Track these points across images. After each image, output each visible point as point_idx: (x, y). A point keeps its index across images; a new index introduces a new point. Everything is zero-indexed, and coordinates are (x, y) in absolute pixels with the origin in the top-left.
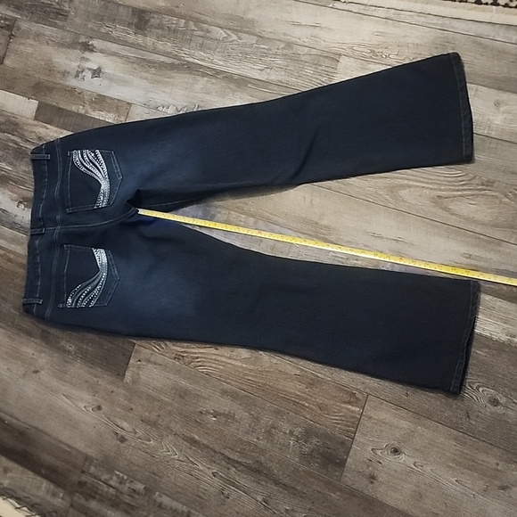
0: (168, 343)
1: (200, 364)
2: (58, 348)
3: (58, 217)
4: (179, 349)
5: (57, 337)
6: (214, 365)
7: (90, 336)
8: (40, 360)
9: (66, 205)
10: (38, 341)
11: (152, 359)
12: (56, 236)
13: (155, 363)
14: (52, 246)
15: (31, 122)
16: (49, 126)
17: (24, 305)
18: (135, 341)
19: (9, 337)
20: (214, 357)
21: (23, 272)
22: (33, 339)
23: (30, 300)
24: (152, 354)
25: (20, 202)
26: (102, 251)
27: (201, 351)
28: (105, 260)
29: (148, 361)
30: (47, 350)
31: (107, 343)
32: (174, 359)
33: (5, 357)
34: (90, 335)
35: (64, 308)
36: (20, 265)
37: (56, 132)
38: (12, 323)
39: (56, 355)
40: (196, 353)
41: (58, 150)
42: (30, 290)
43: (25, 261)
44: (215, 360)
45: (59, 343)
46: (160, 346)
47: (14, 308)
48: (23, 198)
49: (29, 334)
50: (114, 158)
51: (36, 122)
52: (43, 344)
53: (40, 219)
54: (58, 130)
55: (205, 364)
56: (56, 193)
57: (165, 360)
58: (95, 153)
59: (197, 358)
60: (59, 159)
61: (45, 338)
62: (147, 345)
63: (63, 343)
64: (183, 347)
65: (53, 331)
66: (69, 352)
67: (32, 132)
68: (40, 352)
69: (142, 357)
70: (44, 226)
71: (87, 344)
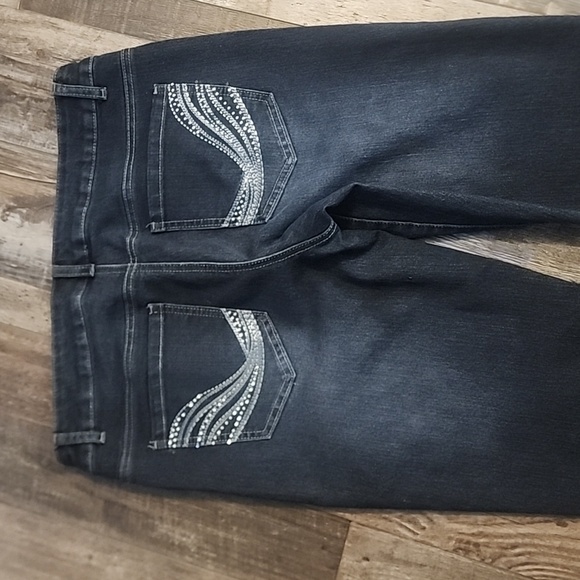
0: (436, 516)
1: (523, 559)
2: (155, 542)
3: (132, 240)
4: (465, 528)
5: (147, 515)
6: (559, 561)
7: (232, 508)
8: (109, 569)
9: (152, 214)
10: (101, 527)
11: (398, 553)
12: (127, 287)
13: (407, 563)
14: (117, 307)
15: (12, 14)
16: (62, 23)
17: (60, 448)
18: (348, 516)
19: (21, 521)
20: (557, 543)
21: (42, 372)
22: (83, 523)
23: (77, 437)
24: (396, 543)
25: (10, 209)
26: (247, 313)
27: (523, 530)
28: (256, 335)
29: (390, 558)
30: (125, 546)
31: (277, 523)
32: (455, 551)
33: (17, 565)
34: (233, 506)
35: (165, 451)
36: (32, 357)
37: (83, 36)
38: (25, 489)
39: (149, 555)
40: (509, 536)
41: (128, 78)
42: (69, 409)
43: (45, 347)
44: (560, 548)
45: (153, 528)
46: (415, 523)
47: (26, 453)
48: (16, 199)
49: (74, 511)
50: (275, 111)
51: (26, 15)
52: (114, 533)
53: (80, 243)
54: (90, 31)
55: (536, 559)
56: (127, 186)
57: (429, 554)
58: (224, 93)
59: (514, 547)
60: (131, 99)
61: (114, 517)
62: (381, 524)
63: (164, 528)
64: (475, 524)
65: (135, 502)
66: (182, 549)
67: (18, 39)
68: (111, 550)
69: (370, 550)
70: (91, 259)
71: (227, 528)
